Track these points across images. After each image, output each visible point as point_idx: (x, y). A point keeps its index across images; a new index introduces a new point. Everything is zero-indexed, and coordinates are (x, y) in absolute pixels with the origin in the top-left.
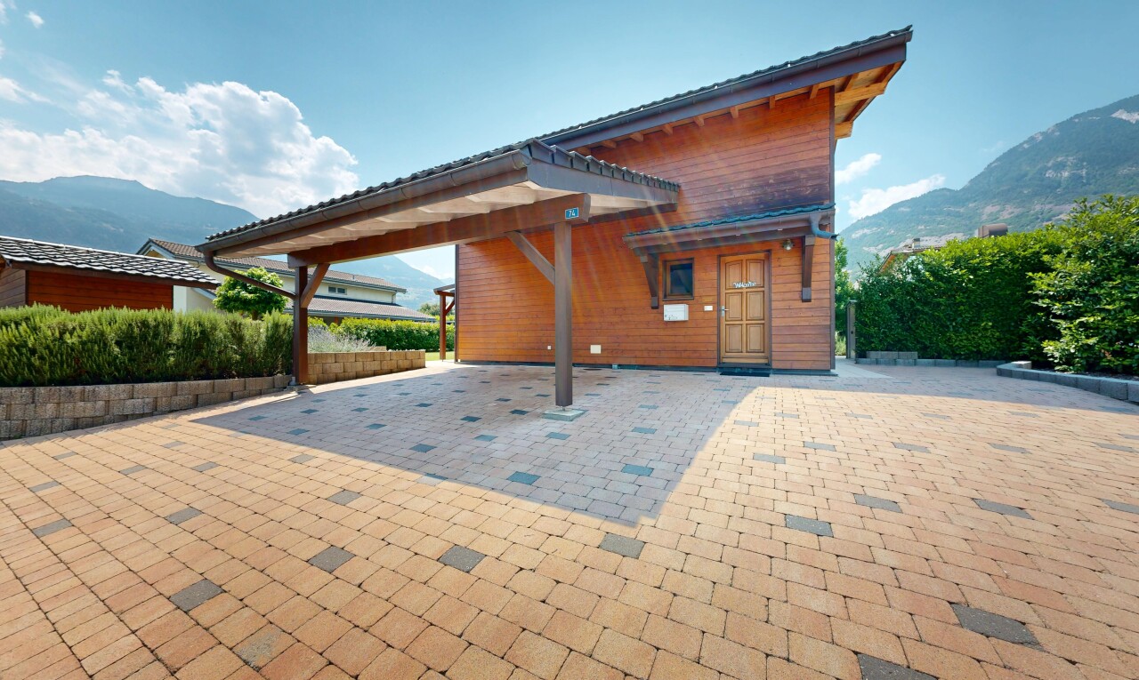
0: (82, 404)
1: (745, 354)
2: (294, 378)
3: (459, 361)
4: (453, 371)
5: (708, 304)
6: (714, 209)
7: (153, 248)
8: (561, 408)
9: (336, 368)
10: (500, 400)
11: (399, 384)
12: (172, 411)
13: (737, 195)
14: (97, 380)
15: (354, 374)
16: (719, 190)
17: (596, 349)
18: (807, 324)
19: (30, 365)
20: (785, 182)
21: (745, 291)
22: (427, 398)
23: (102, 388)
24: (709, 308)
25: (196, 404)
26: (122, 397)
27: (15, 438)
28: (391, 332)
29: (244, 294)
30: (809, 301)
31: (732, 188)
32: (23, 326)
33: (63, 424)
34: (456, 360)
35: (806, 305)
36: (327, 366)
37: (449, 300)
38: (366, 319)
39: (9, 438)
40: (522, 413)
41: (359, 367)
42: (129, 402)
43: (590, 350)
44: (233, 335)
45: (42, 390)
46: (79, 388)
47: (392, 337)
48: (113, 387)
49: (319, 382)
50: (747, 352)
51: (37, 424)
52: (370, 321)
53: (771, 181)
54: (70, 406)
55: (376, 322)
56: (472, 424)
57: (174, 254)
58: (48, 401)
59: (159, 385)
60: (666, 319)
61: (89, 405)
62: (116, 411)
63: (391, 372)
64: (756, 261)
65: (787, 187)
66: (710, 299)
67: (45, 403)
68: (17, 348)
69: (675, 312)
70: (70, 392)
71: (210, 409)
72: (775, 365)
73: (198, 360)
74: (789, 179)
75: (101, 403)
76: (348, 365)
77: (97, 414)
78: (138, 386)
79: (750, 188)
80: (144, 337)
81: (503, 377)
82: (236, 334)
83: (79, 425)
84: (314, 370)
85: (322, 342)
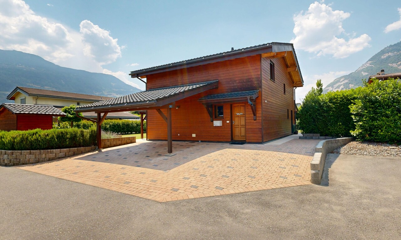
0: (50, 154)
1: (240, 137)
2: (97, 147)
3: (148, 139)
4: (145, 144)
5: (228, 120)
6: (229, 89)
7: (18, 91)
8: (169, 154)
9: (108, 143)
10: (156, 152)
11: (128, 148)
12: (69, 156)
13: (235, 85)
14: (52, 148)
15: (113, 145)
16: (230, 83)
17: (194, 135)
18: (255, 127)
19: (39, 144)
20: (248, 82)
21: (240, 116)
22: (137, 152)
23: (54, 150)
24: (228, 122)
25: (74, 154)
26: (59, 152)
27: (37, 163)
28: (120, 125)
29: (69, 115)
30: (256, 120)
31: (234, 82)
32: (37, 135)
33: (47, 159)
34: (147, 139)
35: (255, 121)
36: (106, 143)
37: (144, 116)
38: (109, 120)
39: (36, 163)
40: (161, 155)
41: (115, 143)
42: (60, 154)
43: (192, 136)
44: (82, 135)
45: (42, 151)
46: (50, 150)
47: (120, 127)
48: (57, 150)
49: (104, 148)
50: (241, 136)
51: (41, 159)
52: (111, 120)
53: (245, 81)
54: (48, 155)
55: (113, 121)
56: (148, 158)
57: (28, 93)
58: (44, 154)
59: (65, 149)
60: (214, 125)
61: (52, 155)
62: (57, 156)
63: (125, 144)
64: (243, 106)
65: (249, 83)
66: (228, 119)
67: (43, 154)
68: (37, 140)
69: (217, 123)
70: (48, 151)
71: (77, 156)
72: (247, 141)
73: (74, 142)
74: (250, 81)
75: (54, 154)
76: (112, 142)
77: (54, 157)
78: (62, 149)
79: (239, 83)
80: (62, 136)
81: (161, 146)
82: (82, 134)
83: (51, 160)
84: (103, 144)
85: (105, 135)
